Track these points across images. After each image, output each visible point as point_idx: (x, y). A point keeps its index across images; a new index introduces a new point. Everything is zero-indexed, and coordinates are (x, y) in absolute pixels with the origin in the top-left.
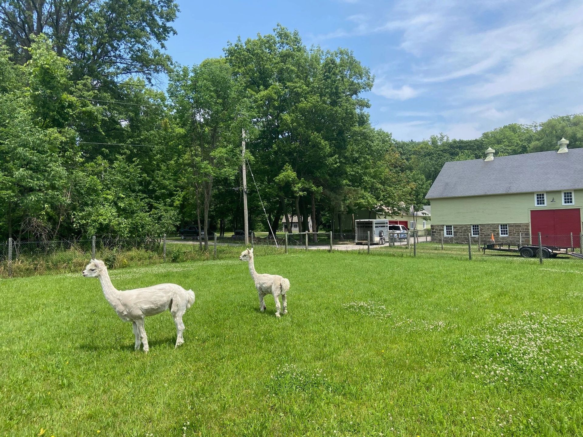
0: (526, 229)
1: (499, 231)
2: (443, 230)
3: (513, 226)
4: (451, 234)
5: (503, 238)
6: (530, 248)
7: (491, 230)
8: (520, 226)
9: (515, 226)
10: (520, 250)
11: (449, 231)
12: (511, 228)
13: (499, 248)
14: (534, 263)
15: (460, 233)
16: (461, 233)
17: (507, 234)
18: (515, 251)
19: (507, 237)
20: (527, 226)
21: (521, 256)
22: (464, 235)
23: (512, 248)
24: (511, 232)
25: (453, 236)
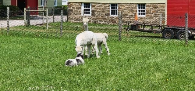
0: (162, 10)
1: (136, 11)
2: (81, 8)
3: (150, 6)
4: (89, 13)
5: (141, 18)
6: (171, 29)
7: (129, 10)
8: (157, 7)
9: (153, 6)
10: (162, 31)
11: (87, 10)
12: (148, 8)
13: (142, 29)
14: (179, 45)
15: (98, 12)
16: (100, 12)
17: (144, 14)
18: (157, 32)
19: (144, 18)
20: (164, 7)
21: (163, 37)
22: (102, 14)
23: (154, 29)
24: (148, 13)
25: (90, 15)
